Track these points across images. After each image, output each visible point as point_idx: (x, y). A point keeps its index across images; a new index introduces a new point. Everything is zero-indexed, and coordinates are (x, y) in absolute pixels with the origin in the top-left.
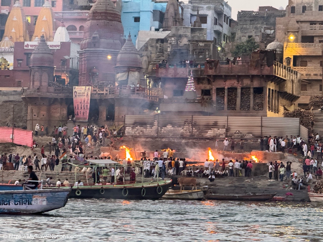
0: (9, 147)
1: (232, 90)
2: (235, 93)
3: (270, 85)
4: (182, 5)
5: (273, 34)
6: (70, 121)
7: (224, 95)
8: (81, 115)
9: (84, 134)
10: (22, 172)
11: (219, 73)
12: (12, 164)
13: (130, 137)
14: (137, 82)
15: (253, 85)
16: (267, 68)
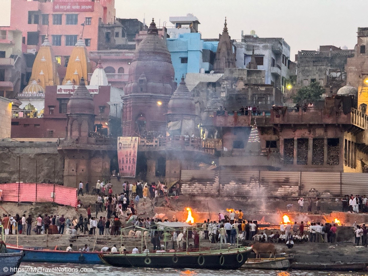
0: (50, 207)
1: (303, 141)
2: (305, 145)
3: (346, 136)
4: (234, 43)
5: (339, 77)
6: (114, 176)
7: (293, 148)
8: (126, 170)
9: (133, 192)
10: (68, 237)
11: (288, 121)
12: (56, 227)
13: (187, 196)
14: (192, 132)
15: (327, 136)
16: (343, 115)
